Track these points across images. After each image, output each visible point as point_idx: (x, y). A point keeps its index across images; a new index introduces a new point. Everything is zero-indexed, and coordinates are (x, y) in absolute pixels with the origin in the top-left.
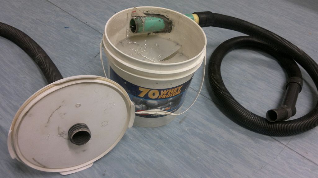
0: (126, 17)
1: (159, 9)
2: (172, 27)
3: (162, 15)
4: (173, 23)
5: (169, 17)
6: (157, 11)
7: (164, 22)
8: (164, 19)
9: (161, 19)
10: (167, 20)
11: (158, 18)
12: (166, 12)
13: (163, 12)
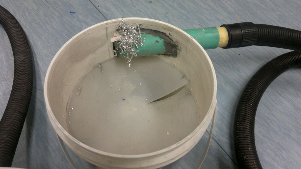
0: (105, 32)
1: (158, 23)
2: (178, 51)
3: (163, 33)
4: (179, 47)
5: (173, 37)
6: (155, 25)
7: (165, 44)
8: (164, 39)
9: (161, 39)
10: (170, 40)
11: (155, 37)
12: (168, 29)
13: (164, 28)
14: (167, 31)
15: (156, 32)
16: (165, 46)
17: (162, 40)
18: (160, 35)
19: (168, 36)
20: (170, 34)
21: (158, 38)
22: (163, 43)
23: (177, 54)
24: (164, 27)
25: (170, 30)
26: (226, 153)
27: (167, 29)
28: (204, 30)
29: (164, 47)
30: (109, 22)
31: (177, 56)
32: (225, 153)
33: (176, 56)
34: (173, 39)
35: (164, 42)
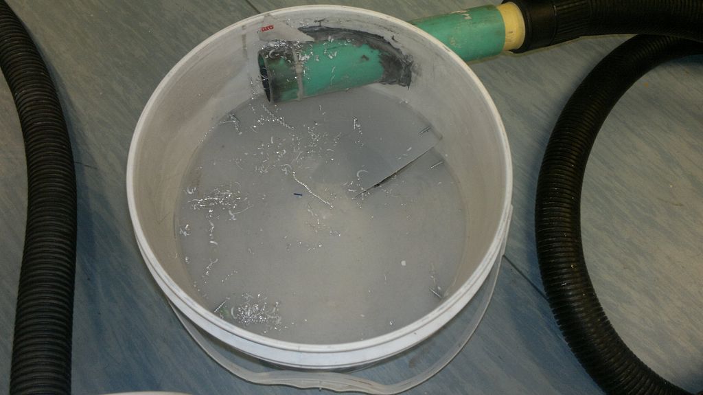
2: (413, 74)
3: (376, 36)
4: (416, 65)
5: (401, 45)
6: (358, 20)
7: (382, 62)
8: (380, 52)
9: (372, 52)
10: (395, 52)
11: (360, 47)
12: (388, 27)
13: (380, 26)
14: (385, 31)
15: (360, 37)
16: (384, 67)
17: (376, 52)
18: (371, 40)
19: (389, 43)
20: (393, 39)
21: (365, 50)
22: (379, 59)
23: (410, 81)
24: (380, 24)
25: (394, 29)
26: (520, 272)
27: (385, 28)
28: (468, 17)
29: (381, 69)
30: (249, 23)
31: (411, 84)
32: (518, 273)
33: (409, 85)
34: (401, 49)
35: (380, 57)
